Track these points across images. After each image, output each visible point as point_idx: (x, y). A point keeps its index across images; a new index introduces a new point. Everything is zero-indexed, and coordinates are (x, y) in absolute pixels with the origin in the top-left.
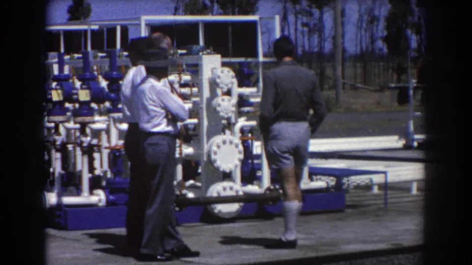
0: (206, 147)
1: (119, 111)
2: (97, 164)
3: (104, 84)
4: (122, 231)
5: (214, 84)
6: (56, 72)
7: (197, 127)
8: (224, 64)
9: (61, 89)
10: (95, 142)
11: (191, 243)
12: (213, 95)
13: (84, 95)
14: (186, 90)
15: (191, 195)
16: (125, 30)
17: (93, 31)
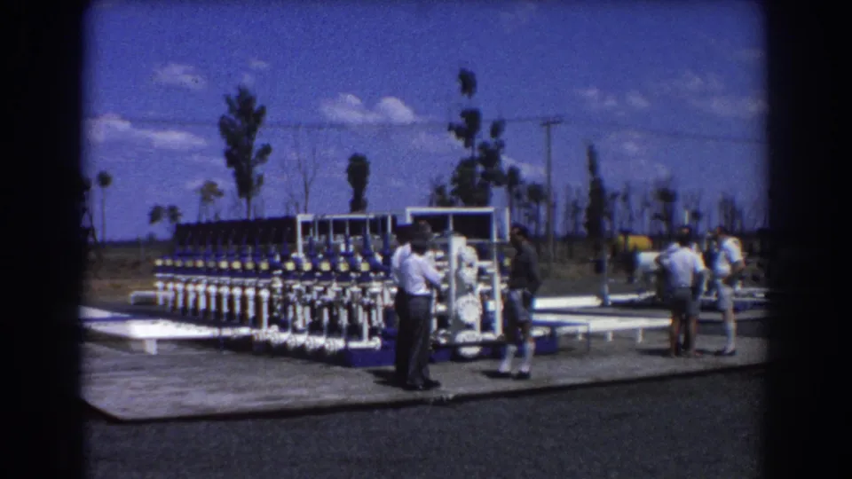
0: (454, 305)
1: (390, 278)
2: (374, 318)
3: (379, 258)
4: (392, 368)
5: (460, 259)
6: (343, 248)
7: (448, 290)
8: (468, 244)
9: (347, 261)
10: (373, 301)
11: (433, 376)
12: (460, 267)
13: (364, 267)
14: (440, 264)
15: (443, 341)
16: (394, 220)
17: (371, 221)
